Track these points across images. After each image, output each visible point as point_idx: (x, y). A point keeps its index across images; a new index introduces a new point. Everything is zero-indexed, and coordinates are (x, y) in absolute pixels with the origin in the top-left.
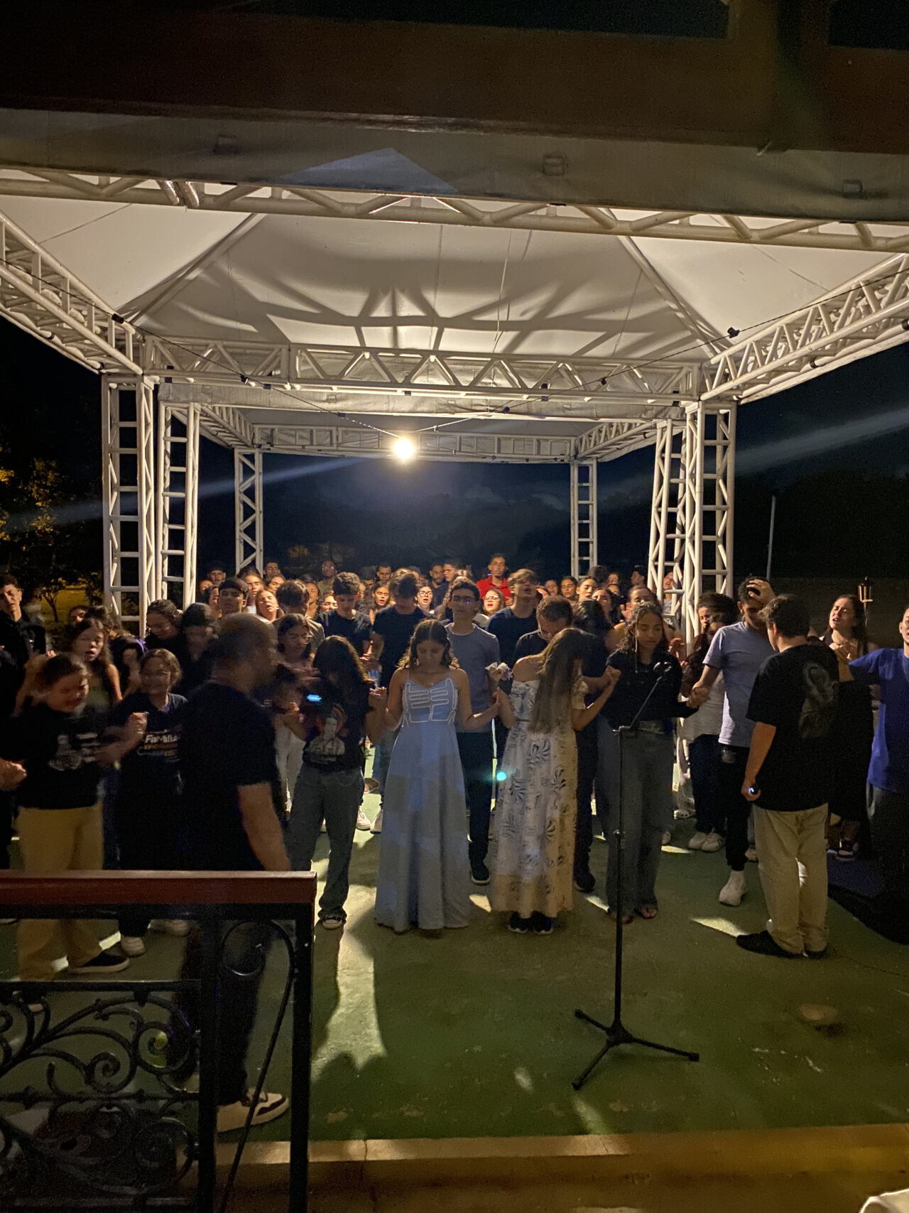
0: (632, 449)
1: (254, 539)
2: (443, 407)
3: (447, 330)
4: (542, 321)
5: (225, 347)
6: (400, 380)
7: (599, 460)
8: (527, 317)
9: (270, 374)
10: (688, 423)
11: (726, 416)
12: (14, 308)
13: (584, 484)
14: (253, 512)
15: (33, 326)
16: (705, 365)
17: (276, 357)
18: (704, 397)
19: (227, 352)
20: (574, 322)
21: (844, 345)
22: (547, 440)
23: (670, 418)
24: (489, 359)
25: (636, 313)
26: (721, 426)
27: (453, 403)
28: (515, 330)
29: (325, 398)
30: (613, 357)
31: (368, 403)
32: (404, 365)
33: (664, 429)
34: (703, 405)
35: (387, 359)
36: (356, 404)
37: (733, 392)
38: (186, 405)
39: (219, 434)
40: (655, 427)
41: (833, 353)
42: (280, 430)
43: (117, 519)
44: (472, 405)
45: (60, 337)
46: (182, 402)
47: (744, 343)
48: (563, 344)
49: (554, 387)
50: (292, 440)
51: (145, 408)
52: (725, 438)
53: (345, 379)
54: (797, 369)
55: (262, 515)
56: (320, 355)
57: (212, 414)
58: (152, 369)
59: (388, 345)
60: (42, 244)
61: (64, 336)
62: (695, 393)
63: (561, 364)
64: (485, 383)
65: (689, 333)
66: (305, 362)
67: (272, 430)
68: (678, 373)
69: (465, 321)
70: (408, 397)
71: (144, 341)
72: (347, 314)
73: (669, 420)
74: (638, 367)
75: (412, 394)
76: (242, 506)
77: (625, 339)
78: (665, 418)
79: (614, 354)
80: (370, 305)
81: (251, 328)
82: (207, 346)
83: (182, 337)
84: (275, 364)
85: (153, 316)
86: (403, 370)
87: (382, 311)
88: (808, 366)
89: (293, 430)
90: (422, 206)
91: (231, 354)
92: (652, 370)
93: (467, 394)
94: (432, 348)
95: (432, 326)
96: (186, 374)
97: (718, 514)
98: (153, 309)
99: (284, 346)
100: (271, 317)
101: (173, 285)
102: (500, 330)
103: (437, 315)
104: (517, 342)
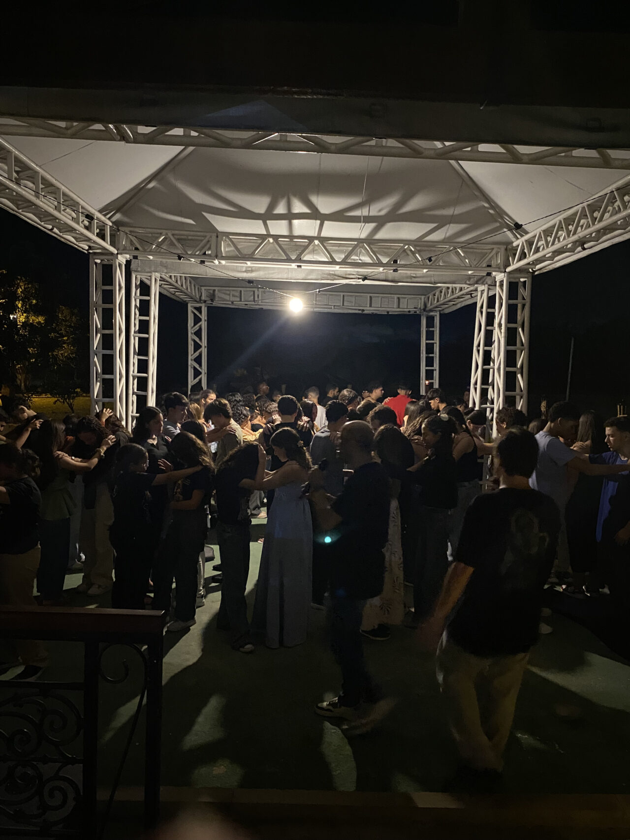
0: (463, 304)
1: (200, 365)
2: (326, 276)
3: (326, 222)
4: (393, 216)
5: (173, 235)
6: (293, 258)
7: (441, 312)
8: (383, 213)
9: (205, 254)
10: (498, 288)
11: (525, 282)
12: (24, 209)
13: (431, 329)
14: (201, 347)
15: (39, 222)
16: (509, 247)
17: (208, 241)
18: (508, 269)
19: (175, 238)
20: (415, 217)
21: (605, 234)
22: (405, 298)
24: (356, 243)
25: (459, 210)
26: (521, 290)
27: (333, 273)
28: (374, 222)
29: (244, 269)
30: (443, 241)
31: (273, 273)
32: (297, 246)
33: (482, 292)
34: (507, 276)
35: (285, 243)
36: (265, 274)
37: (529, 266)
38: (149, 274)
39: (176, 293)
40: (476, 290)
41: (597, 239)
42: (218, 291)
43: (99, 352)
44: (346, 274)
45: (57, 228)
46: (147, 272)
47: (535, 232)
48: (409, 231)
49: (402, 263)
50: (227, 297)
51: (120, 277)
52: (524, 299)
53: (255, 257)
54: (572, 250)
55: (206, 349)
56: (239, 240)
57: (169, 280)
58: (124, 250)
59: (285, 232)
60: (42, 167)
61: (61, 228)
62: (502, 267)
63: (407, 246)
64: (354, 260)
65: (498, 224)
66: (229, 245)
67: (214, 291)
68: (491, 252)
69: (339, 216)
70: (299, 269)
71: (119, 230)
72: (257, 212)
73: (486, 285)
74: (462, 248)
75: (302, 267)
76: (193, 343)
77: (453, 228)
78: (483, 284)
79: (445, 238)
80: (272, 206)
81: (191, 221)
82: (161, 234)
83: (144, 228)
84: (208, 246)
85: (124, 214)
86: (297, 250)
87: (281, 209)
88: (580, 248)
89: (228, 290)
90: (288, 139)
91: (179, 240)
92: (471, 250)
93: (340, 267)
94: (316, 235)
95: (316, 219)
96: (146, 253)
97: (518, 352)
99: (214, 234)
100: (204, 214)
101: (138, 192)
102: (363, 222)
103: (319, 212)
104: (376, 230)
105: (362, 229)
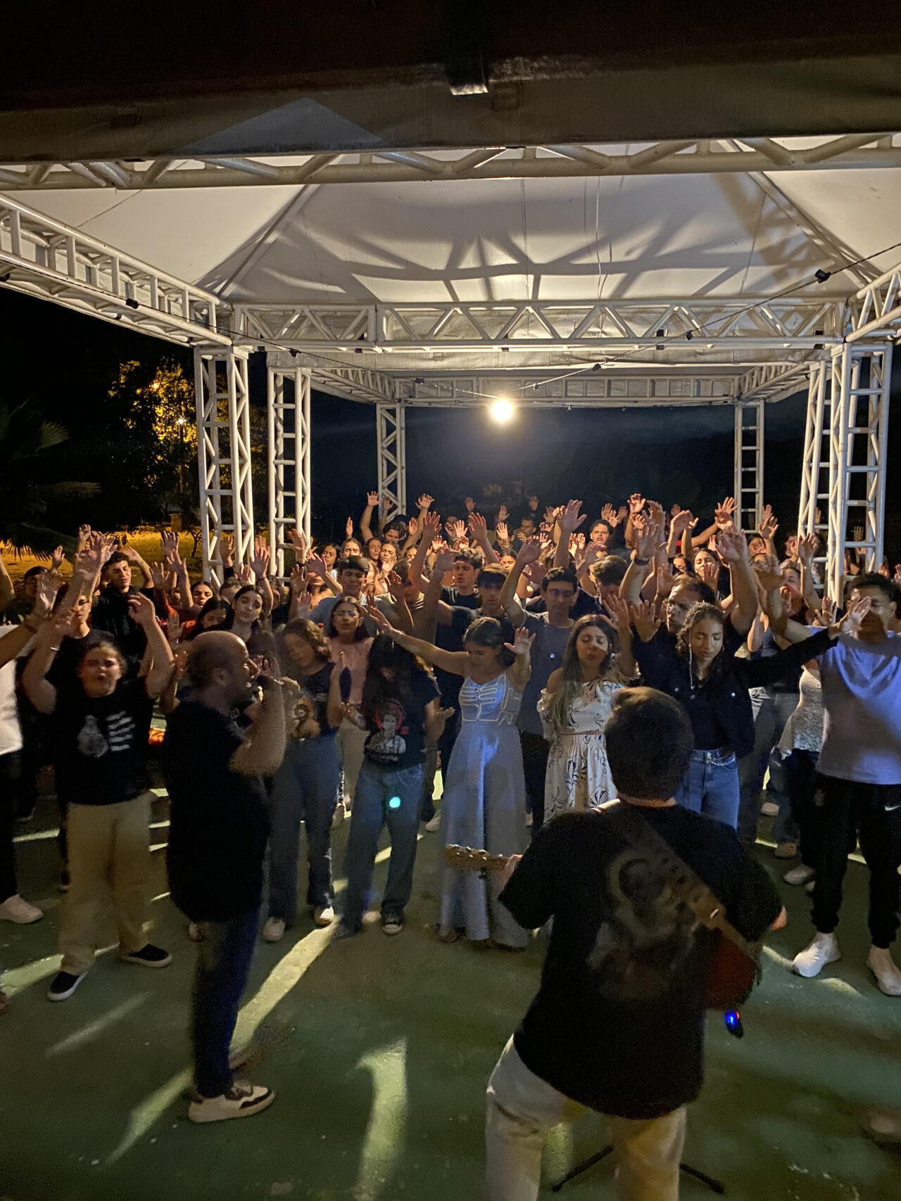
0: (797, 389)
1: (396, 495)
2: (554, 359)
3: (543, 277)
4: (651, 261)
5: (313, 313)
6: (495, 336)
7: (767, 401)
8: (633, 256)
9: (362, 338)
10: (834, 369)
11: (881, 358)
13: (751, 428)
14: (395, 468)
16: (852, 300)
17: (364, 318)
18: (850, 338)
20: (689, 259)
22: (708, 380)
23: (823, 359)
24: (592, 307)
25: (763, 243)
26: (875, 370)
27: (568, 354)
28: (621, 272)
29: (431, 356)
30: (740, 296)
31: (477, 359)
32: (499, 317)
33: (817, 371)
34: (847, 347)
35: (481, 313)
36: (463, 361)
38: (293, 370)
39: (353, 392)
40: (808, 369)
43: (214, 492)
46: (289, 368)
48: (681, 283)
49: (671, 335)
50: (434, 393)
51: (238, 379)
52: (879, 386)
53: (437, 338)
55: (404, 471)
58: (241, 339)
59: (481, 297)
62: (840, 334)
63: (675, 307)
64: (594, 333)
65: (833, 263)
66: (396, 324)
67: (414, 383)
68: (820, 309)
69: (561, 267)
70: (506, 352)
71: (233, 310)
72: (434, 268)
73: (822, 362)
75: (510, 350)
76: (384, 462)
77: (756, 274)
78: (816, 359)
79: (740, 291)
80: (455, 257)
81: (338, 289)
82: (292, 312)
83: (269, 304)
86: (501, 323)
87: (469, 262)
92: (787, 308)
93: (569, 347)
94: (530, 297)
95: (527, 274)
96: (275, 342)
98: (239, 276)
99: (370, 307)
100: (356, 276)
101: (253, 251)
102: (602, 273)
103: (530, 262)
104: (625, 285)
105: (601, 285)
